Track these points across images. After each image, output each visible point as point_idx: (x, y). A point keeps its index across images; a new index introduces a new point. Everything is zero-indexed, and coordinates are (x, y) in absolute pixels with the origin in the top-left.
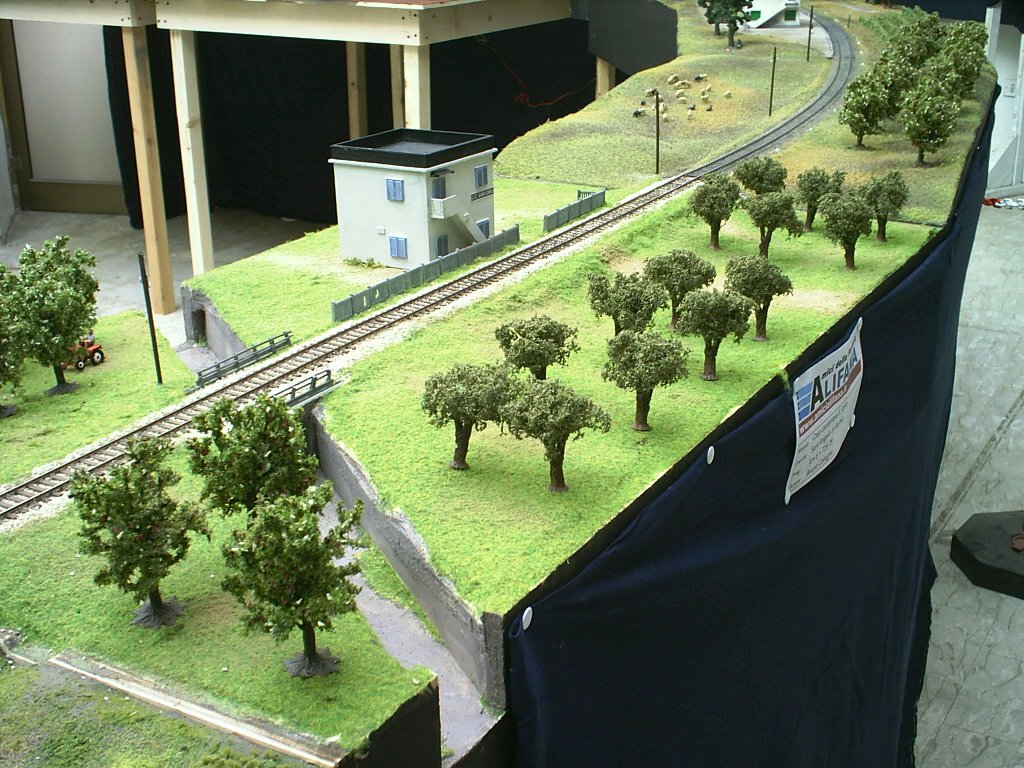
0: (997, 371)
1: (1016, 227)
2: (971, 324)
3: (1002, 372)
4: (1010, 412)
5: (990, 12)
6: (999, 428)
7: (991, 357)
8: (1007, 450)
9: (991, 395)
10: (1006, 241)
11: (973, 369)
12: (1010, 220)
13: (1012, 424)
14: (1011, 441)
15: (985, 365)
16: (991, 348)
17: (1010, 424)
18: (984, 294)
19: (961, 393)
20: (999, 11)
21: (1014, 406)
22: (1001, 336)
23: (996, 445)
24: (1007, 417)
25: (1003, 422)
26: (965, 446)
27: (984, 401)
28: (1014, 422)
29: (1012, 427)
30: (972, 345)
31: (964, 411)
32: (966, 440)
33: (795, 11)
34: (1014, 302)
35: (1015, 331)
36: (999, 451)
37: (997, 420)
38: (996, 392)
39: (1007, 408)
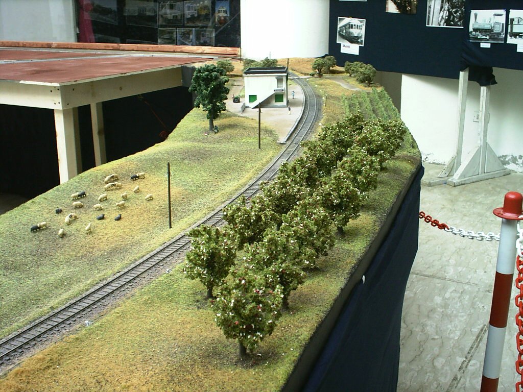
0: (462, 316)
1: (480, 203)
2: (447, 277)
3: (465, 317)
4: (469, 353)
5: (462, 74)
6: (460, 369)
7: (459, 304)
8: (464, 388)
9: (457, 338)
10: (474, 213)
11: (446, 316)
12: (477, 198)
13: (469, 364)
14: (468, 380)
15: (454, 312)
16: (459, 298)
17: (468, 364)
18: (458, 253)
19: (436, 337)
20: (467, 73)
21: (472, 348)
22: (466, 287)
23: (457, 384)
24: (466, 358)
25: (464, 361)
26: (436, 386)
27: (451, 343)
28: (471, 362)
29: (469, 367)
30: (447, 295)
31: (437, 352)
32: (436, 381)
33: (283, 95)
34: (476, 260)
35: (476, 283)
36: (459, 389)
37: (460, 360)
38: (461, 334)
39: (467, 349)
